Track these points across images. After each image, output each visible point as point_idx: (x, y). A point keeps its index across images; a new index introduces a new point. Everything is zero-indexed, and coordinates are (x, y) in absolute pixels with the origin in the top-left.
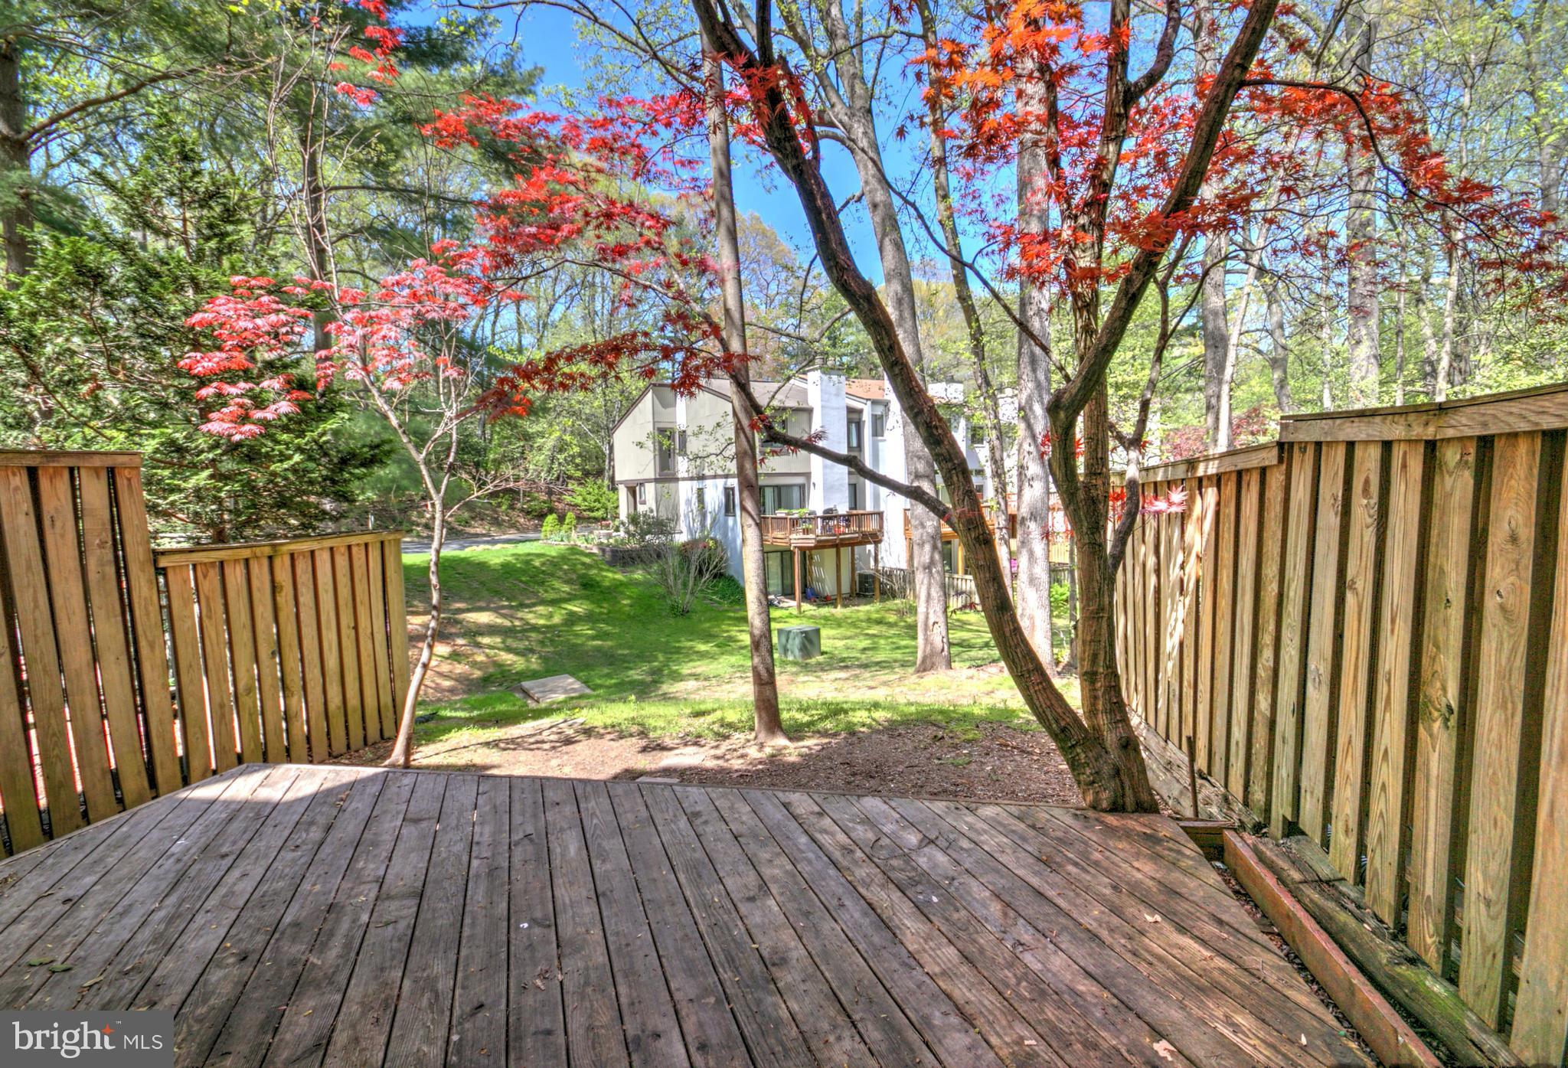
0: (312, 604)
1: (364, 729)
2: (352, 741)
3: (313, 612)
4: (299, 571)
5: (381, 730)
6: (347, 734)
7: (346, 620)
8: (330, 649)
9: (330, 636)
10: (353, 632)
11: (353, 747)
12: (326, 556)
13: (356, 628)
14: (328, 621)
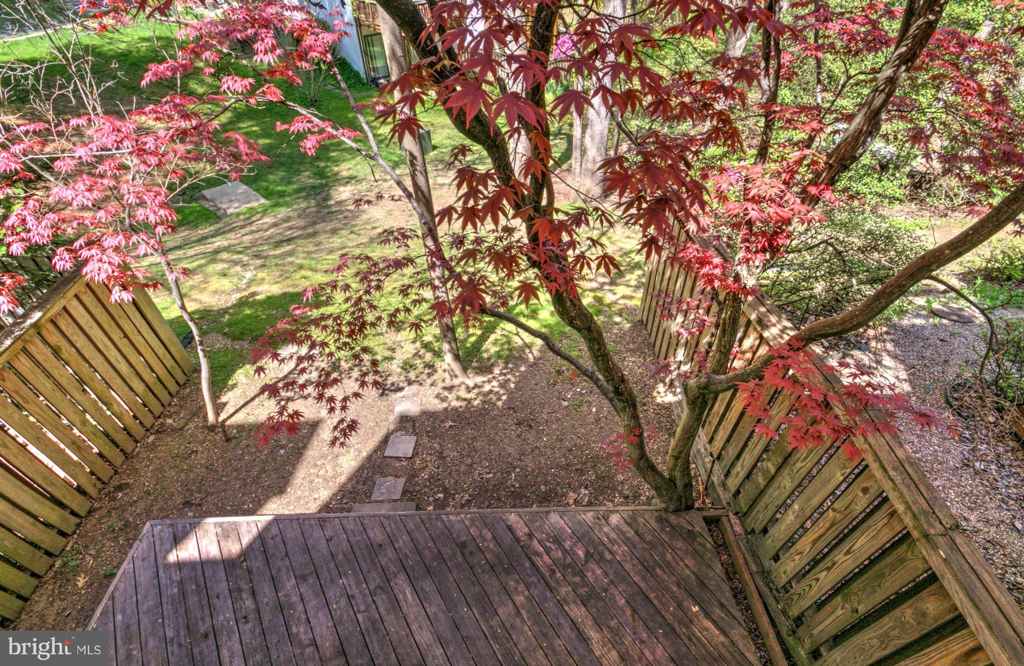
0: (88, 343)
1: (166, 388)
2: (163, 400)
3: (92, 347)
4: (63, 328)
5: (177, 383)
6: (158, 399)
7: (116, 335)
8: (118, 361)
9: (113, 354)
10: (126, 340)
11: (166, 404)
12: (75, 302)
13: (126, 336)
14: (106, 346)
